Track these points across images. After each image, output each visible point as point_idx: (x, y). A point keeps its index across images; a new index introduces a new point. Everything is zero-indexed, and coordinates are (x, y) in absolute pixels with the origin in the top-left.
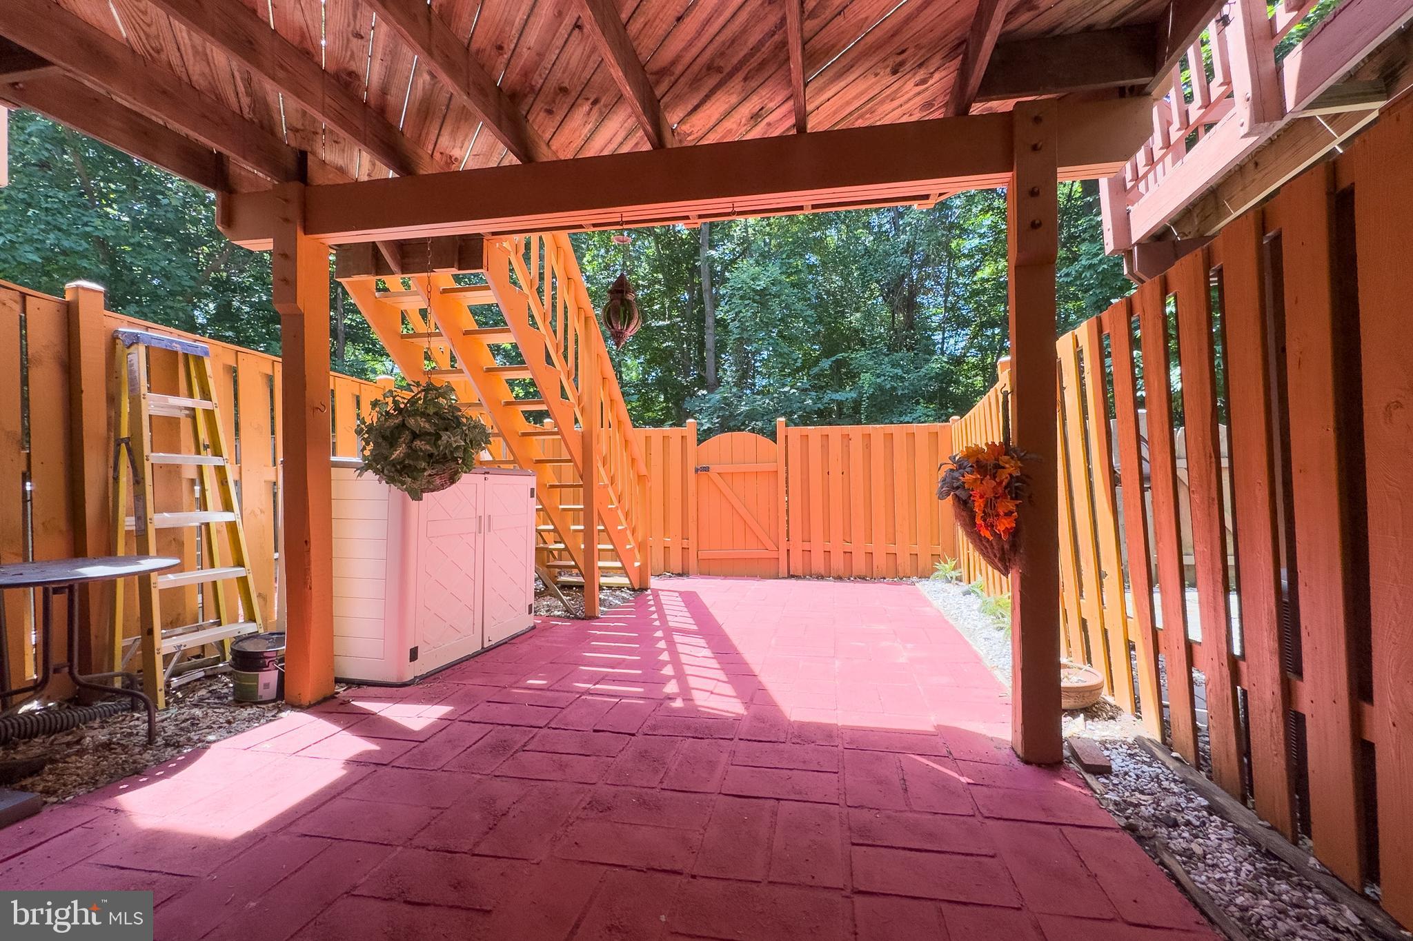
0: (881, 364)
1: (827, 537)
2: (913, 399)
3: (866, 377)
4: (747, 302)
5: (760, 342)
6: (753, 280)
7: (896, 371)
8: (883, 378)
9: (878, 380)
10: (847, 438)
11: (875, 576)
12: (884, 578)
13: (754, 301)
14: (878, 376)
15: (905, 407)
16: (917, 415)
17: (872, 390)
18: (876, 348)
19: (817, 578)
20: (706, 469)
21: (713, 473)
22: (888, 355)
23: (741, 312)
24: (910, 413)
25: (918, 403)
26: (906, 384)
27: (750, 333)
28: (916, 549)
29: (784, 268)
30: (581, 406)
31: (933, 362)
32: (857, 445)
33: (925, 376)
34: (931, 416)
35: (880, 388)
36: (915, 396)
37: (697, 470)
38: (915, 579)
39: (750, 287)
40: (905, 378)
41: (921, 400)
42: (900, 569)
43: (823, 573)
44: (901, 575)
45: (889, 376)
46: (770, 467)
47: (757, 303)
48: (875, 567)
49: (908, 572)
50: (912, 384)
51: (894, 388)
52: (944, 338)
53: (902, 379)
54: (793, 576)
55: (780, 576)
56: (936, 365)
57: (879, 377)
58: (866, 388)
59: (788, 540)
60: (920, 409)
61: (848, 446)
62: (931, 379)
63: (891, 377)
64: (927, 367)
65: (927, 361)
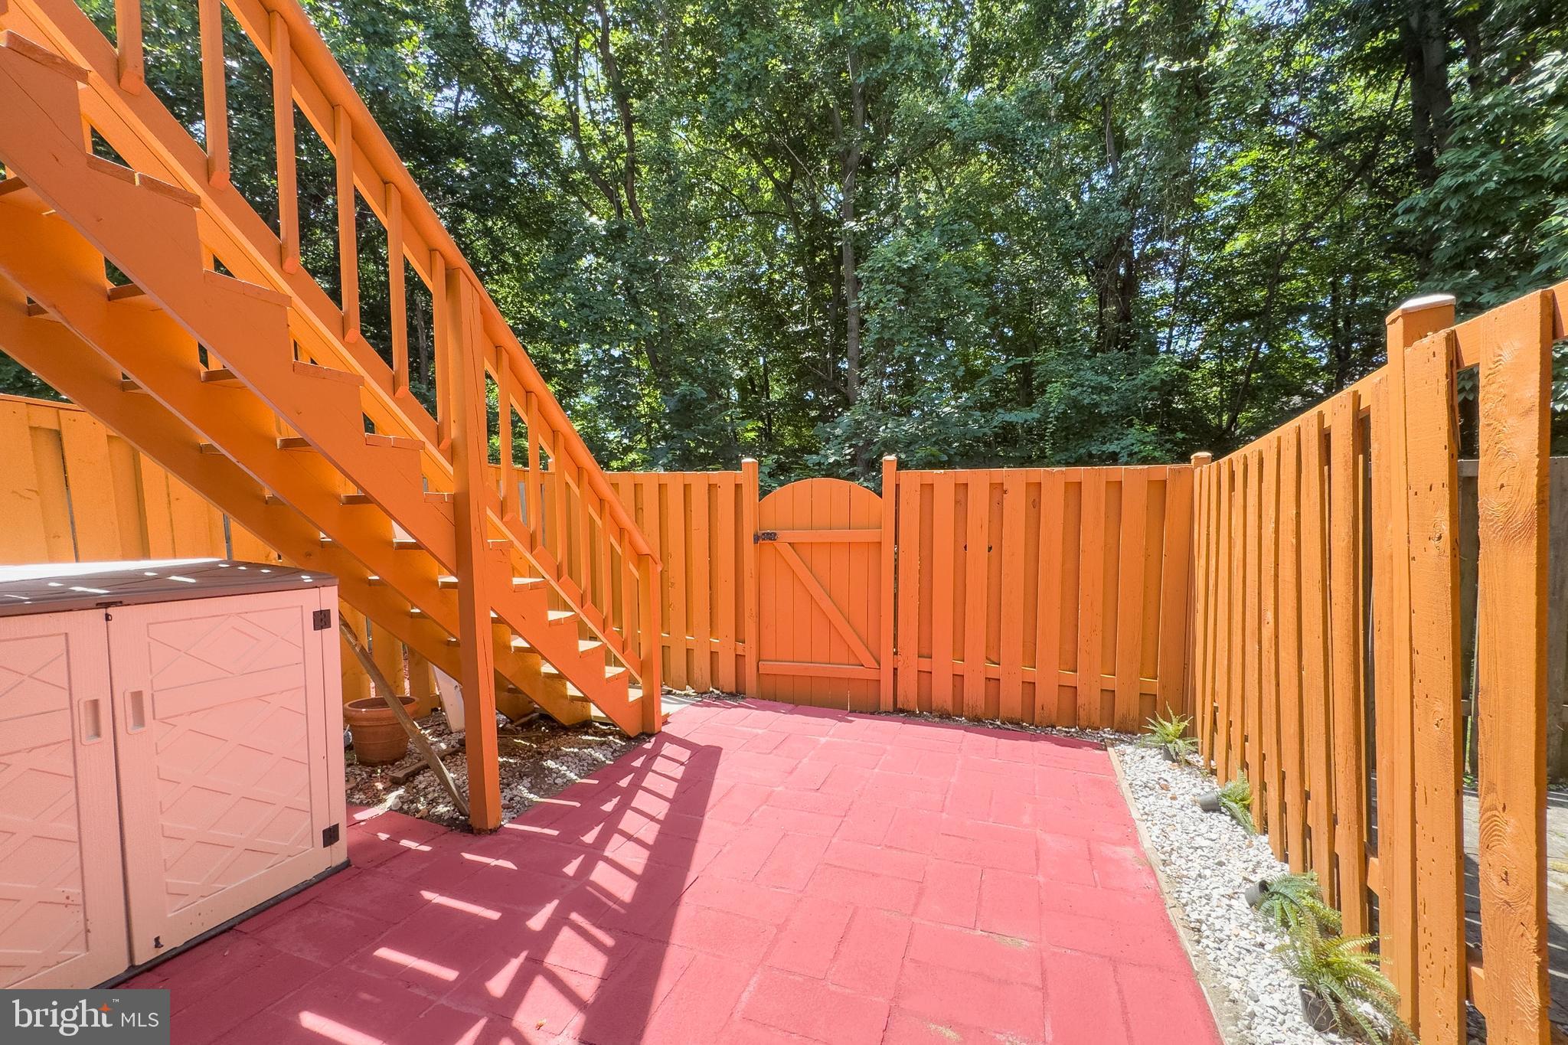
0: (1079, 370)
1: (959, 652)
2: (1124, 418)
3: (1055, 389)
4: (889, 287)
5: (906, 344)
6: (899, 255)
7: (1100, 379)
8: (1079, 389)
9: (1073, 393)
10: (998, 489)
11: (1037, 719)
12: (1054, 727)
13: (899, 284)
14: (1073, 386)
15: (1111, 431)
16: (1128, 442)
17: (1063, 406)
18: (1072, 347)
19: (941, 717)
20: (771, 537)
21: (782, 545)
22: (1091, 357)
23: (881, 301)
24: (1118, 439)
25: (1131, 425)
26: (1115, 397)
27: (893, 331)
28: (1111, 681)
29: (945, 237)
30: (445, 443)
31: (1159, 364)
32: (1016, 502)
33: (1144, 385)
34: (1149, 443)
35: (1075, 404)
36: (1126, 415)
37: (757, 538)
38: (1107, 734)
39: (893, 265)
40: (1113, 389)
41: (1136, 421)
42: (1082, 713)
43: (950, 708)
44: (1083, 723)
45: (1089, 386)
46: (869, 535)
47: (903, 287)
48: (1038, 706)
49: (1096, 718)
50: (1123, 398)
51: (1096, 405)
52: (1171, 336)
53: (1108, 390)
54: (902, 711)
55: (883, 708)
56: (1161, 369)
57: (1073, 388)
58: (1054, 404)
59: (896, 653)
60: (1134, 434)
61: (1000, 503)
62: (1153, 389)
63: (1092, 388)
64: (1147, 372)
65: (1149, 363)
